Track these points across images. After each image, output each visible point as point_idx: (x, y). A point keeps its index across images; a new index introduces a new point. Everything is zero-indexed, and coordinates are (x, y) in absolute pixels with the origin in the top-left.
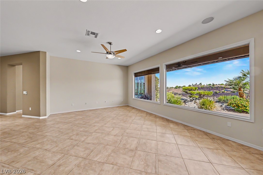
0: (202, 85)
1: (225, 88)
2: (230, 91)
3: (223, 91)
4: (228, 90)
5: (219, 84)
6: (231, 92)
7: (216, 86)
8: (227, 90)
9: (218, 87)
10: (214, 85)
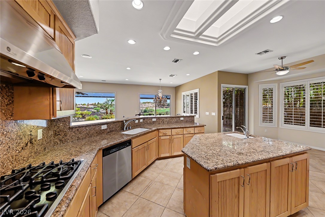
2: (92, 111)
4: (90, 110)
5: (81, 104)
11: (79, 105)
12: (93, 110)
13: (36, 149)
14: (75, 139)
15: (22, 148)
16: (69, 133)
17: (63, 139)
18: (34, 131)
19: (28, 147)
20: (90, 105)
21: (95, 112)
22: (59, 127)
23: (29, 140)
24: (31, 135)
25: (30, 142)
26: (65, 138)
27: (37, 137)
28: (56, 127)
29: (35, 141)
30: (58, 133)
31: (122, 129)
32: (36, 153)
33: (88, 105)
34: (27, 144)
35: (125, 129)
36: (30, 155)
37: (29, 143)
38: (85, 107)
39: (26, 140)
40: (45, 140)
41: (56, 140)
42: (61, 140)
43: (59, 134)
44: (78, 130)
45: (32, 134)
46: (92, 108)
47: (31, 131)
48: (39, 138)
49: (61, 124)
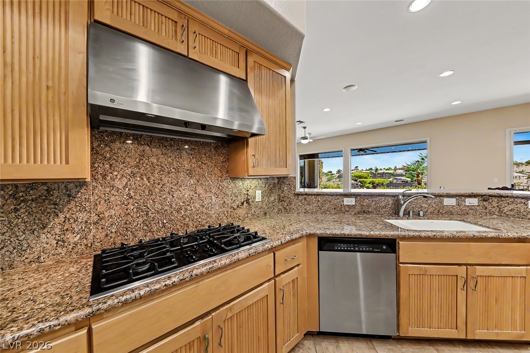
0: (358, 169)
1: (392, 175)
2: (401, 179)
3: (391, 179)
4: (398, 178)
5: (384, 169)
6: (403, 181)
7: (380, 172)
8: (396, 179)
9: (384, 173)
10: (377, 169)
11: (381, 169)
12: (403, 178)
13: (253, 211)
14: (302, 210)
15: (238, 206)
16: (295, 200)
17: (287, 207)
18: (251, 191)
19: (244, 206)
20: (400, 169)
21: (407, 182)
22: (283, 191)
23: (245, 199)
24: (247, 194)
25: (247, 203)
26: (290, 207)
27: (255, 198)
28: (280, 190)
29: (253, 202)
30: (282, 199)
31: (395, 214)
32: (253, 215)
33: (395, 169)
34: (243, 204)
35: (401, 214)
36: (246, 215)
37: (245, 203)
38: (391, 173)
39: (242, 198)
40: (266, 204)
41: (281, 207)
42: (285, 209)
43: (283, 201)
44: (305, 199)
45: (249, 194)
46: (401, 175)
47: (248, 191)
48: (257, 200)
49: (285, 188)
